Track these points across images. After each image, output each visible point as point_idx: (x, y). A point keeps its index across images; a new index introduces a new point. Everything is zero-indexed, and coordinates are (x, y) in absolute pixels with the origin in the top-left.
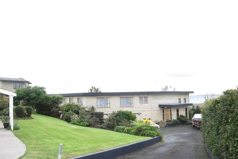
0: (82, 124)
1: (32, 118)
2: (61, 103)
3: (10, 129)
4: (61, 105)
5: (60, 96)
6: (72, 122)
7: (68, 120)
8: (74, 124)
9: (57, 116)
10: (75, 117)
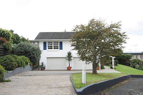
0: (140, 69)
1: (118, 66)
2: (131, 58)
3: (113, 69)
4: (131, 60)
5: (130, 55)
6: (136, 68)
7: (134, 67)
8: (137, 69)
9: (129, 65)
10: (138, 66)
